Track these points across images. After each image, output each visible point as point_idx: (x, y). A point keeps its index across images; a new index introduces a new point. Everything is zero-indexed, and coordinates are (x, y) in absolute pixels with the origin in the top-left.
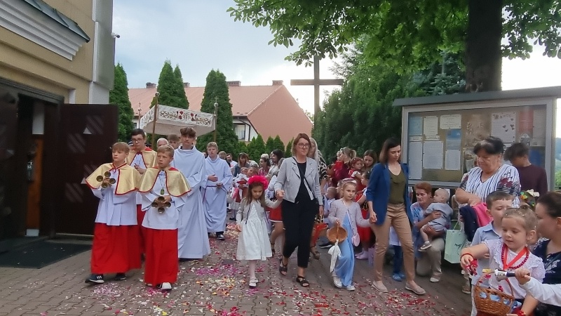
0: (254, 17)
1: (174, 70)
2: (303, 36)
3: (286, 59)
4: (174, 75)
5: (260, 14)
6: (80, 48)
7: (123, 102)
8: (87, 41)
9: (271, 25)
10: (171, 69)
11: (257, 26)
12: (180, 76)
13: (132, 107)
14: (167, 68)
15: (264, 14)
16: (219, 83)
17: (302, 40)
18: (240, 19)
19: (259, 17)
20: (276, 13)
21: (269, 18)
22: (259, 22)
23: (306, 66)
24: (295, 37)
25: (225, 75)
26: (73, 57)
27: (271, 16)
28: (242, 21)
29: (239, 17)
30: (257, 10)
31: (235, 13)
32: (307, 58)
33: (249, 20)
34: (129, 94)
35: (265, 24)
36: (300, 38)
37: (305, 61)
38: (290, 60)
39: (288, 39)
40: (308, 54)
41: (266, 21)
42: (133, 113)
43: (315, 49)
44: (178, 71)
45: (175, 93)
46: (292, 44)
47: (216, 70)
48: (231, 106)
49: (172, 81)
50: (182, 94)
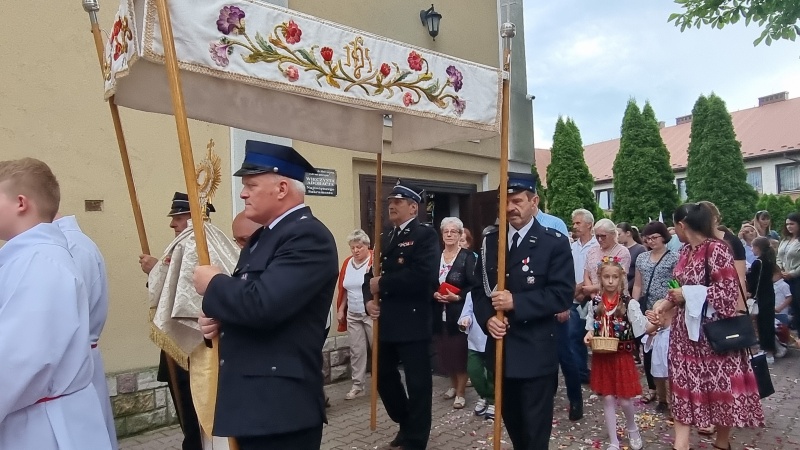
0: (714, 15)
1: (641, 111)
4: (643, 117)
5: (722, 8)
7: (578, 168)
9: (748, 16)
10: (636, 109)
11: (720, 28)
12: (652, 116)
13: (591, 172)
14: (632, 109)
15: (730, 4)
16: (714, 114)
18: (690, 27)
19: (722, 12)
21: (740, 7)
22: (721, 20)
27: (744, 4)
28: (694, 27)
29: (687, 23)
31: (682, 20)
33: (705, 22)
35: (735, 18)
39: (791, 27)
41: (736, 12)
44: (648, 112)
45: (645, 143)
47: (707, 95)
48: (738, 145)
49: (640, 128)
50: (657, 143)
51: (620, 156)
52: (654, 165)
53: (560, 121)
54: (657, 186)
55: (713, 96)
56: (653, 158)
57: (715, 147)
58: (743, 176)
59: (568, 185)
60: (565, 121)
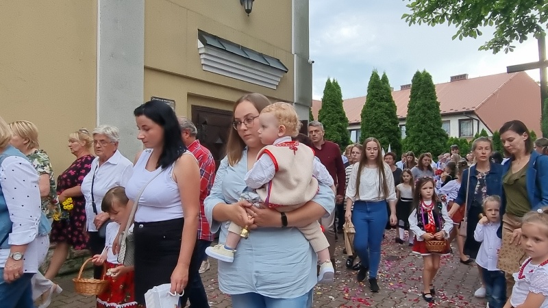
0: (430, 17)
1: (381, 78)
2: (494, 22)
3: (480, 49)
4: (381, 82)
5: (435, 13)
6: (281, 79)
7: (338, 113)
8: (286, 72)
9: (450, 20)
10: (377, 76)
11: (433, 26)
12: (387, 82)
13: (347, 116)
14: (375, 76)
15: (440, 11)
16: (425, 83)
17: (494, 26)
18: (414, 23)
19: (434, 16)
20: (453, 7)
21: (445, 14)
22: (434, 21)
23: (506, 52)
24: (485, 25)
25: (430, 74)
26: (277, 86)
27: (448, 12)
28: (417, 24)
29: (413, 21)
30: (430, 10)
31: (410, 18)
32: (507, 43)
33: (424, 22)
34: (344, 105)
35: (443, 20)
36: (491, 24)
37: (505, 47)
38: (486, 49)
39: (474, 29)
40: (508, 39)
41: (443, 17)
42: (347, 121)
43: (516, 32)
44: (385, 78)
45: (382, 99)
46: (479, 33)
47: (421, 71)
48: (438, 104)
49: (379, 89)
50: (389, 99)
51: (366, 107)
52: (386, 113)
53: (329, 80)
54: (388, 128)
55: (424, 72)
56: (386, 110)
57: (424, 105)
58: (440, 124)
59: (332, 124)
60: (332, 81)
